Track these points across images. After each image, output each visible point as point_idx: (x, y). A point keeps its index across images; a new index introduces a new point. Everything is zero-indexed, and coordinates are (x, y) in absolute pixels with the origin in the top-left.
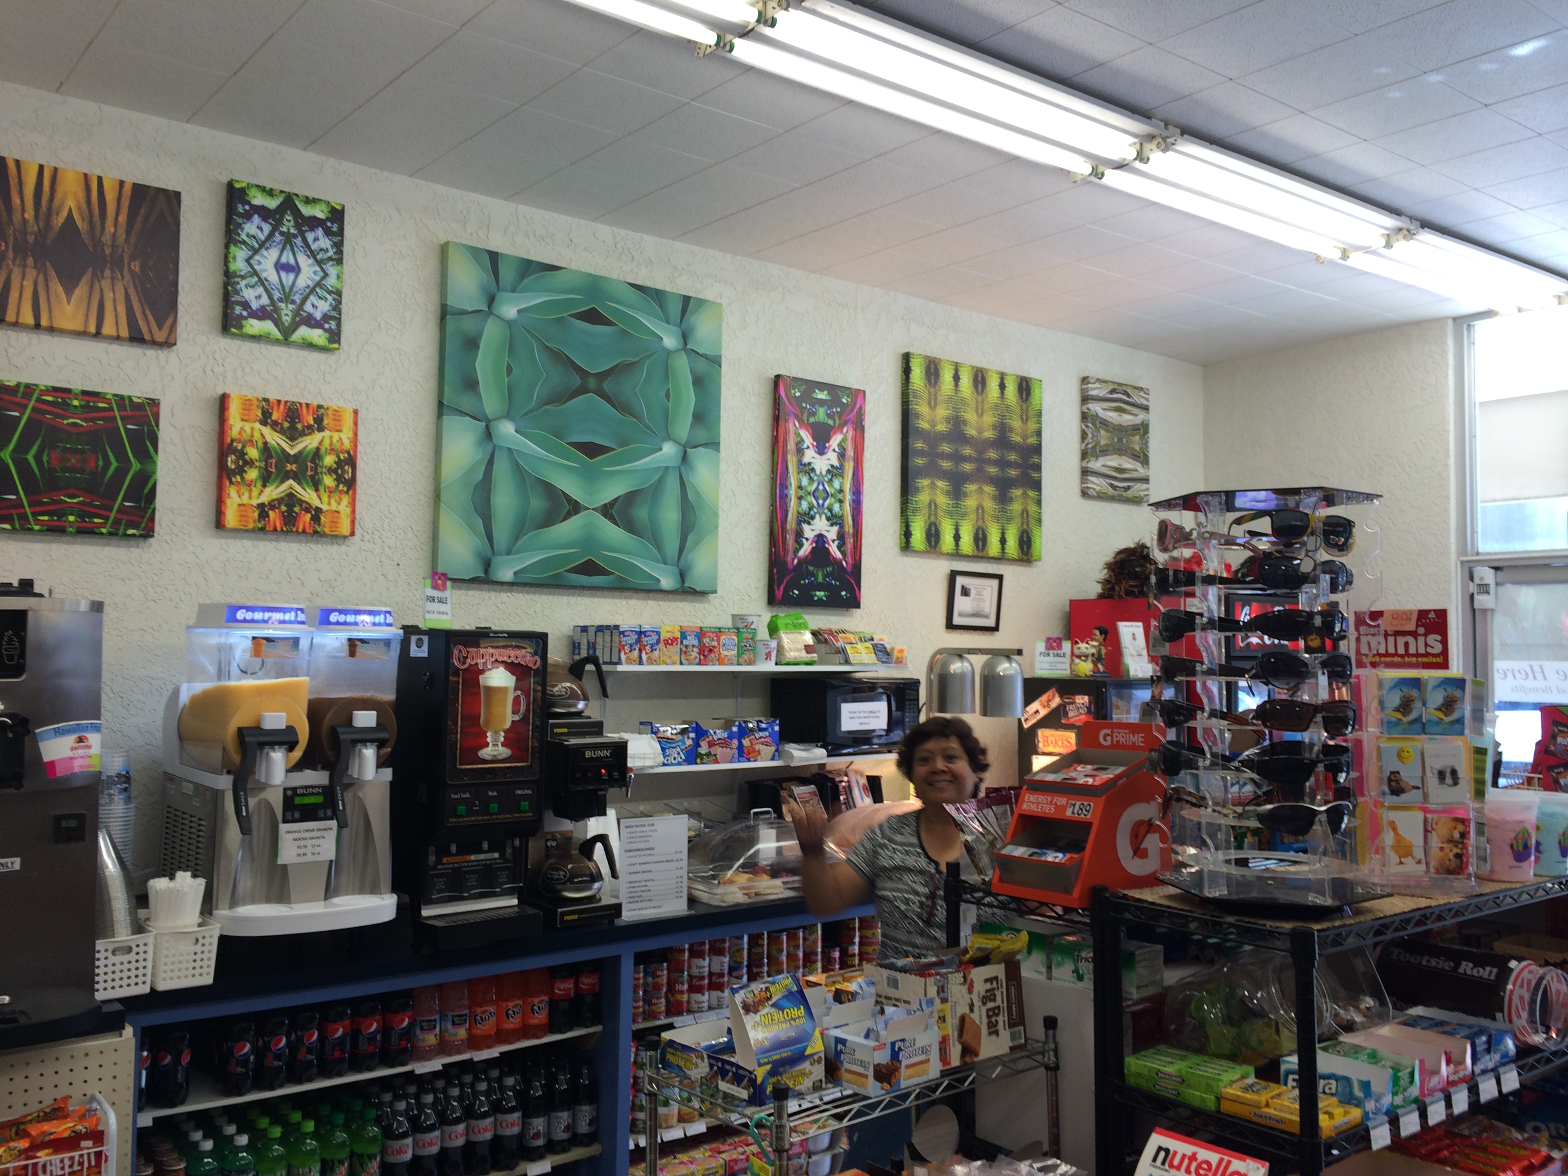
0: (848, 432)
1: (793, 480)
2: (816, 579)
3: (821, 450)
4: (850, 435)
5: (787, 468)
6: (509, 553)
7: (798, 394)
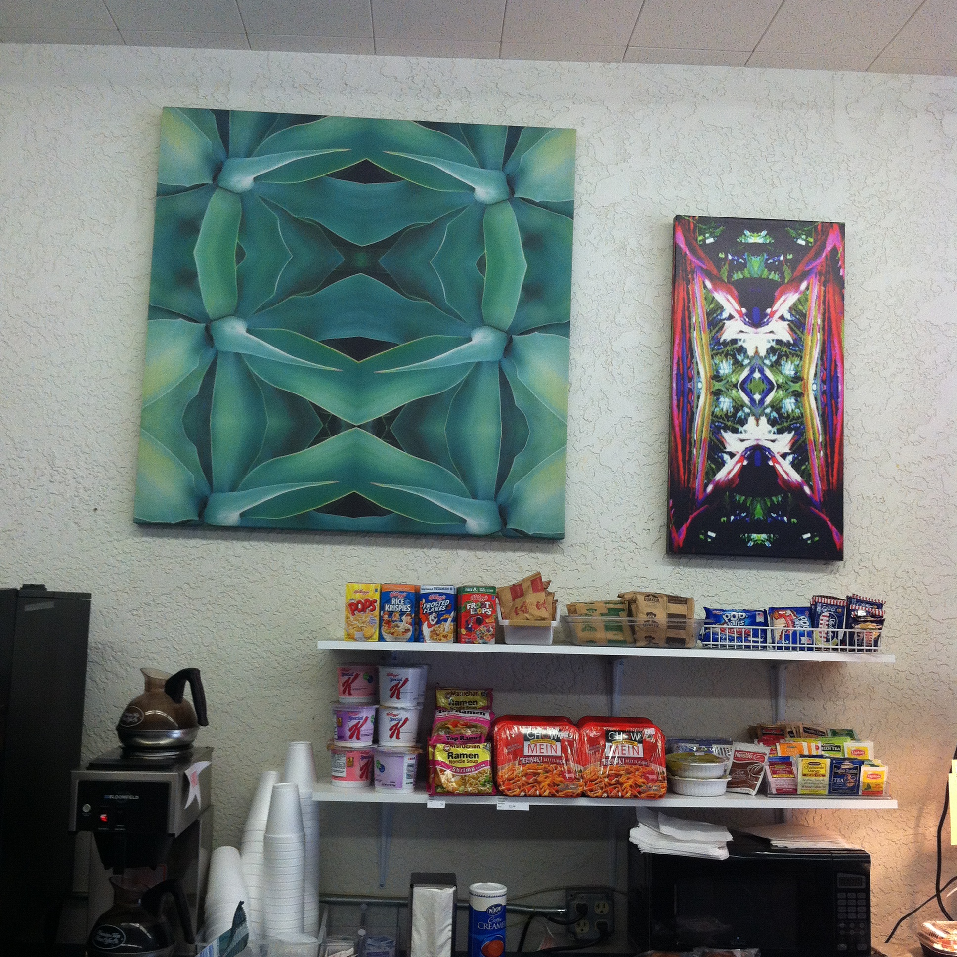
0: (812, 289)
1: (703, 367)
2: (751, 513)
3: (757, 319)
4: (815, 292)
5: (691, 350)
6: (233, 489)
7: (710, 241)
